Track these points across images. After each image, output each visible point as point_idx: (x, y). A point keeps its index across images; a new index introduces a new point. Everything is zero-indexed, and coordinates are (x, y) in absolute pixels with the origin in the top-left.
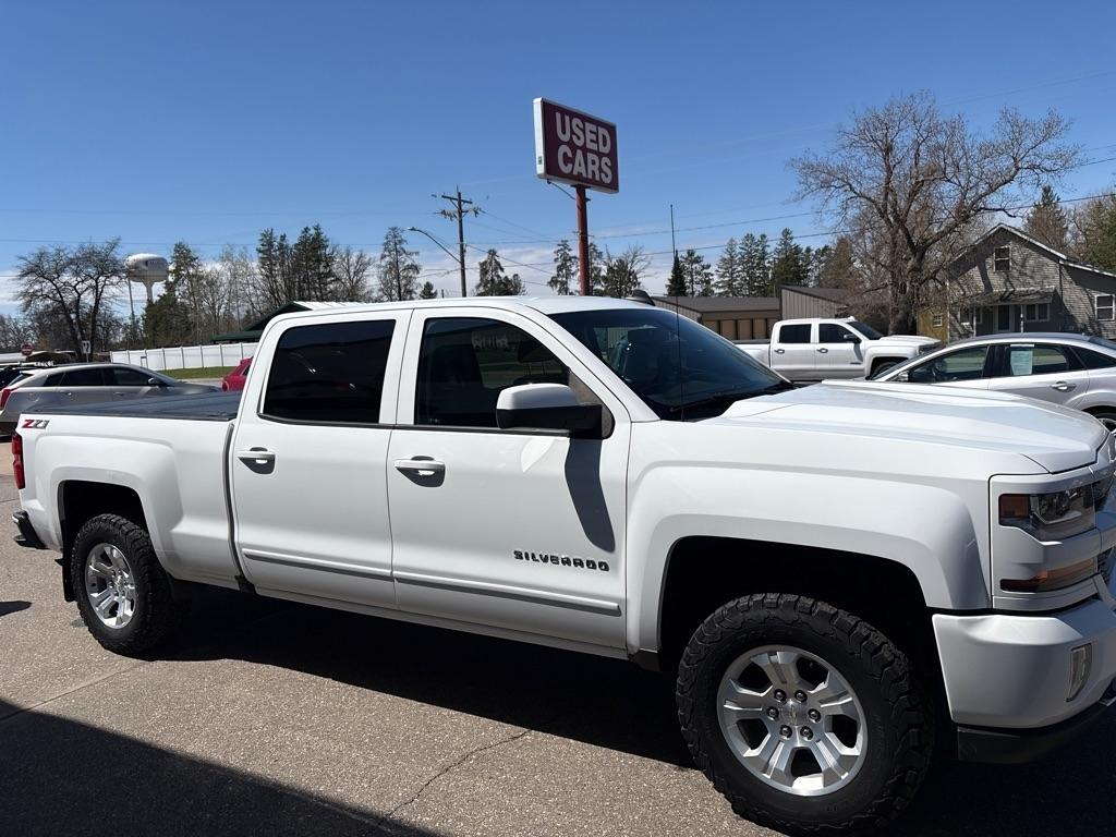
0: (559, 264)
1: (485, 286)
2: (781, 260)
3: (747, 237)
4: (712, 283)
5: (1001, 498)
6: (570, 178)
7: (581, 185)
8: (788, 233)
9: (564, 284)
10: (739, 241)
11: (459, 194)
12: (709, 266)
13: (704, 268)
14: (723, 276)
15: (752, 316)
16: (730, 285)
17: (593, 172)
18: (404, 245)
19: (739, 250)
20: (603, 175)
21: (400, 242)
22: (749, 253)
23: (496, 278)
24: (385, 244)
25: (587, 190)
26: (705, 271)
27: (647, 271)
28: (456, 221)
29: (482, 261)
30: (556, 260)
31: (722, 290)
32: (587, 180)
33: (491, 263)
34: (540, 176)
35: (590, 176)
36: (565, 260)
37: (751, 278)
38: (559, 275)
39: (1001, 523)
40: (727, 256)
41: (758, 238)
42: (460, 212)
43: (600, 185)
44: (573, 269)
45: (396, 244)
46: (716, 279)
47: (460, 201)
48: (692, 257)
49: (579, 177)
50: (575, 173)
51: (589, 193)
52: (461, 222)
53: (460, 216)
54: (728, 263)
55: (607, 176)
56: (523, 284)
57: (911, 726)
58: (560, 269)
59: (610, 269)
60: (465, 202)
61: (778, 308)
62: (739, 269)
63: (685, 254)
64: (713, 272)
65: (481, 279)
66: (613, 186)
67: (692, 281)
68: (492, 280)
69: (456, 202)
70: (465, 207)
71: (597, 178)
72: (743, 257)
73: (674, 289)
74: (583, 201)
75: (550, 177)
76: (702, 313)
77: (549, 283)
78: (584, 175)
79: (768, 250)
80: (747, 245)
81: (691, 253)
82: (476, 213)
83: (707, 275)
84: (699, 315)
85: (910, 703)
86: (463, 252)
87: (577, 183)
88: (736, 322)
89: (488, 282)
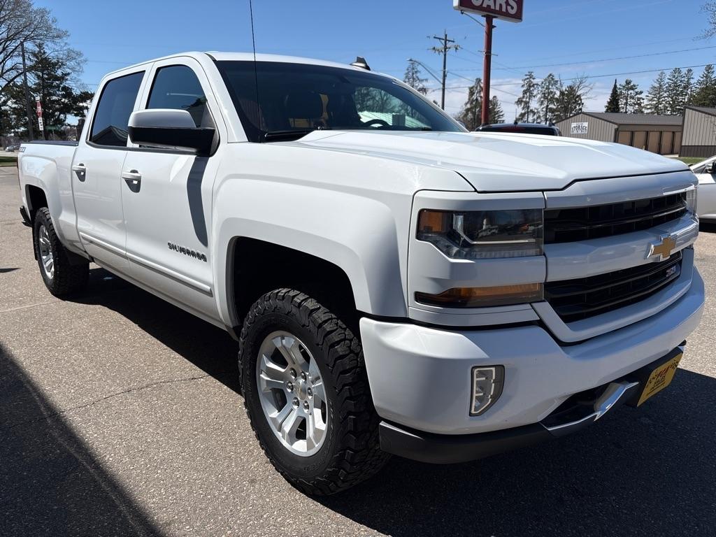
0: (525, 88)
1: (471, 103)
2: (702, 89)
3: (675, 71)
4: (642, 105)
5: (421, 212)
6: (481, 10)
7: (490, 14)
8: (710, 68)
9: (527, 103)
10: (668, 74)
11: (446, 35)
12: (641, 93)
13: (637, 93)
14: (651, 100)
15: (661, 129)
16: (656, 107)
17: (501, 5)
18: (418, 74)
19: (667, 81)
20: (509, 8)
21: (416, 72)
22: (675, 83)
23: (479, 98)
24: (406, 74)
25: (494, 20)
26: (638, 96)
27: (589, 95)
28: (442, 55)
29: (471, 86)
30: (523, 86)
31: (649, 111)
32: (494, 11)
33: (477, 88)
34: (455, 8)
35: (498, 8)
36: (530, 86)
37: (674, 102)
38: (523, 97)
39: (419, 237)
40: (657, 85)
41: (684, 71)
42: (446, 48)
43: (506, 15)
44: (535, 93)
45: (413, 74)
46: (645, 102)
47: (446, 40)
48: (629, 86)
49: (488, 9)
50: (485, 5)
51: (495, 21)
52: (445, 55)
53: (445, 51)
54: (657, 91)
55: (512, 8)
56: (499, 103)
57: (350, 413)
58: (525, 92)
59: (562, 93)
60: (449, 41)
61: (681, 124)
62: (665, 95)
63: (624, 83)
64: (644, 98)
65: (469, 99)
66: (518, 16)
67: (626, 104)
68: (477, 99)
69: (443, 41)
70: (449, 45)
71: (504, 10)
72: (670, 86)
73: (610, 108)
74: (490, 27)
75: (463, 8)
76: (619, 125)
77: (517, 102)
78: (493, 7)
79: (692, 81)
80: (674, 77)
81: (628, 83)
82: (456, 49)
83: (639, 99)
84: (616, 127)
85: (350, 393)
86: (445, 76)
87: (486, 13)
88: (647, 133)
89: (473, 101)
